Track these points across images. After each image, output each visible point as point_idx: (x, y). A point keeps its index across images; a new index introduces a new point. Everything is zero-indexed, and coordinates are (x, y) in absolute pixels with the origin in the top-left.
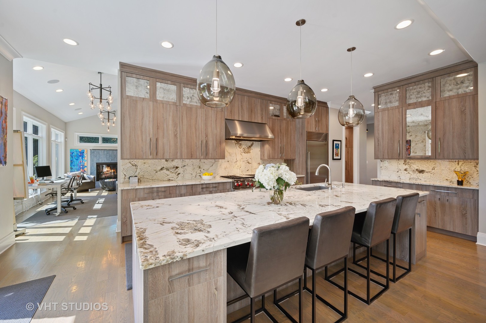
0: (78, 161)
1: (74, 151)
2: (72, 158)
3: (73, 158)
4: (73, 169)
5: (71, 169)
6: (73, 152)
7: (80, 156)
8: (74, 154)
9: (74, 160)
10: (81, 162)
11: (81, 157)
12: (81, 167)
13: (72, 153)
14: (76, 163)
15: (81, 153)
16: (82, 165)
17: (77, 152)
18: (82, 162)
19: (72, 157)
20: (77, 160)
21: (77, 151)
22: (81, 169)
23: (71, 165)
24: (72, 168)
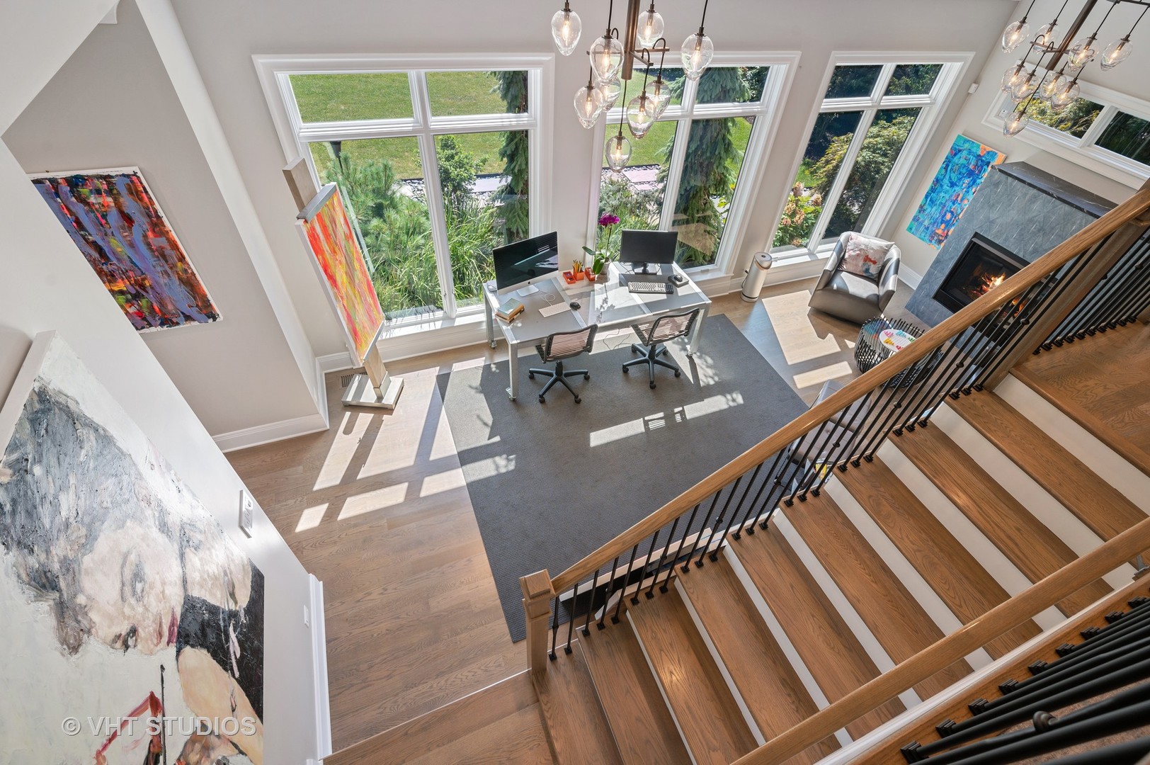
0: (951, 191)
1: (967, 145)
2: (943, 171)
3: (946, 171)
4: (924, 211)
5: (920, 212)
6: (960, 151)
7: (971, 173)
8: (956, 159)
9: (946, 181)
10: (959, 199)
11: (967, 181)
12: (949, 216)
13: (955, 152)
14: (942, 194)
15: (980, 163)
16: (952, 213)
17: (970, 152)
18: (962, 200)
19: (946, 168)
20: (953, 185)
21: (974, 150)
22: (943, 226)
23: (927, 197)
24: (925, 207)
